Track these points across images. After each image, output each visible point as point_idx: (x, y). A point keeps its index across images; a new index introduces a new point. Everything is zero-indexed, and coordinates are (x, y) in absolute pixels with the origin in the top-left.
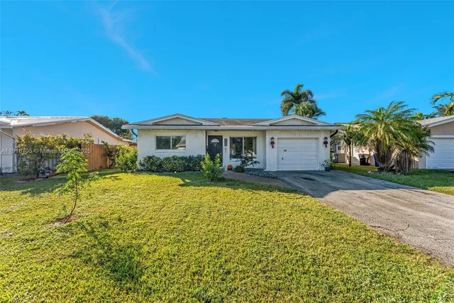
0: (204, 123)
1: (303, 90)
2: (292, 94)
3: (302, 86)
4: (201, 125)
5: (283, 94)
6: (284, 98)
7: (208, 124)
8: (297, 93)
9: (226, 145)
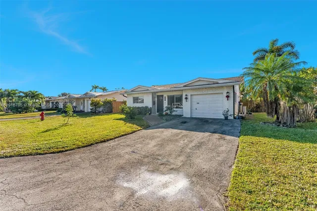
0: (149, 89)
4: (148, 90)
9: (165, 100)
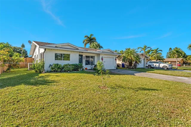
0: (79, 49)
1: (92, 37)
2: (89, 38)
3: (93, 35)
5: (86, 37)
6: (86, 38)
7: (82, 49)
8: (91, 38)
9: (84, 59)
